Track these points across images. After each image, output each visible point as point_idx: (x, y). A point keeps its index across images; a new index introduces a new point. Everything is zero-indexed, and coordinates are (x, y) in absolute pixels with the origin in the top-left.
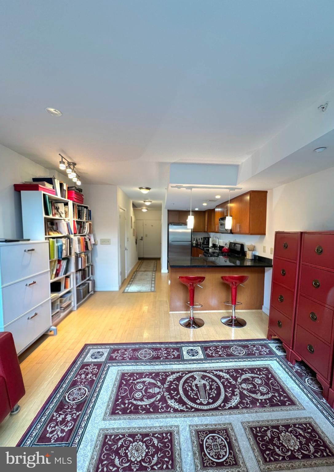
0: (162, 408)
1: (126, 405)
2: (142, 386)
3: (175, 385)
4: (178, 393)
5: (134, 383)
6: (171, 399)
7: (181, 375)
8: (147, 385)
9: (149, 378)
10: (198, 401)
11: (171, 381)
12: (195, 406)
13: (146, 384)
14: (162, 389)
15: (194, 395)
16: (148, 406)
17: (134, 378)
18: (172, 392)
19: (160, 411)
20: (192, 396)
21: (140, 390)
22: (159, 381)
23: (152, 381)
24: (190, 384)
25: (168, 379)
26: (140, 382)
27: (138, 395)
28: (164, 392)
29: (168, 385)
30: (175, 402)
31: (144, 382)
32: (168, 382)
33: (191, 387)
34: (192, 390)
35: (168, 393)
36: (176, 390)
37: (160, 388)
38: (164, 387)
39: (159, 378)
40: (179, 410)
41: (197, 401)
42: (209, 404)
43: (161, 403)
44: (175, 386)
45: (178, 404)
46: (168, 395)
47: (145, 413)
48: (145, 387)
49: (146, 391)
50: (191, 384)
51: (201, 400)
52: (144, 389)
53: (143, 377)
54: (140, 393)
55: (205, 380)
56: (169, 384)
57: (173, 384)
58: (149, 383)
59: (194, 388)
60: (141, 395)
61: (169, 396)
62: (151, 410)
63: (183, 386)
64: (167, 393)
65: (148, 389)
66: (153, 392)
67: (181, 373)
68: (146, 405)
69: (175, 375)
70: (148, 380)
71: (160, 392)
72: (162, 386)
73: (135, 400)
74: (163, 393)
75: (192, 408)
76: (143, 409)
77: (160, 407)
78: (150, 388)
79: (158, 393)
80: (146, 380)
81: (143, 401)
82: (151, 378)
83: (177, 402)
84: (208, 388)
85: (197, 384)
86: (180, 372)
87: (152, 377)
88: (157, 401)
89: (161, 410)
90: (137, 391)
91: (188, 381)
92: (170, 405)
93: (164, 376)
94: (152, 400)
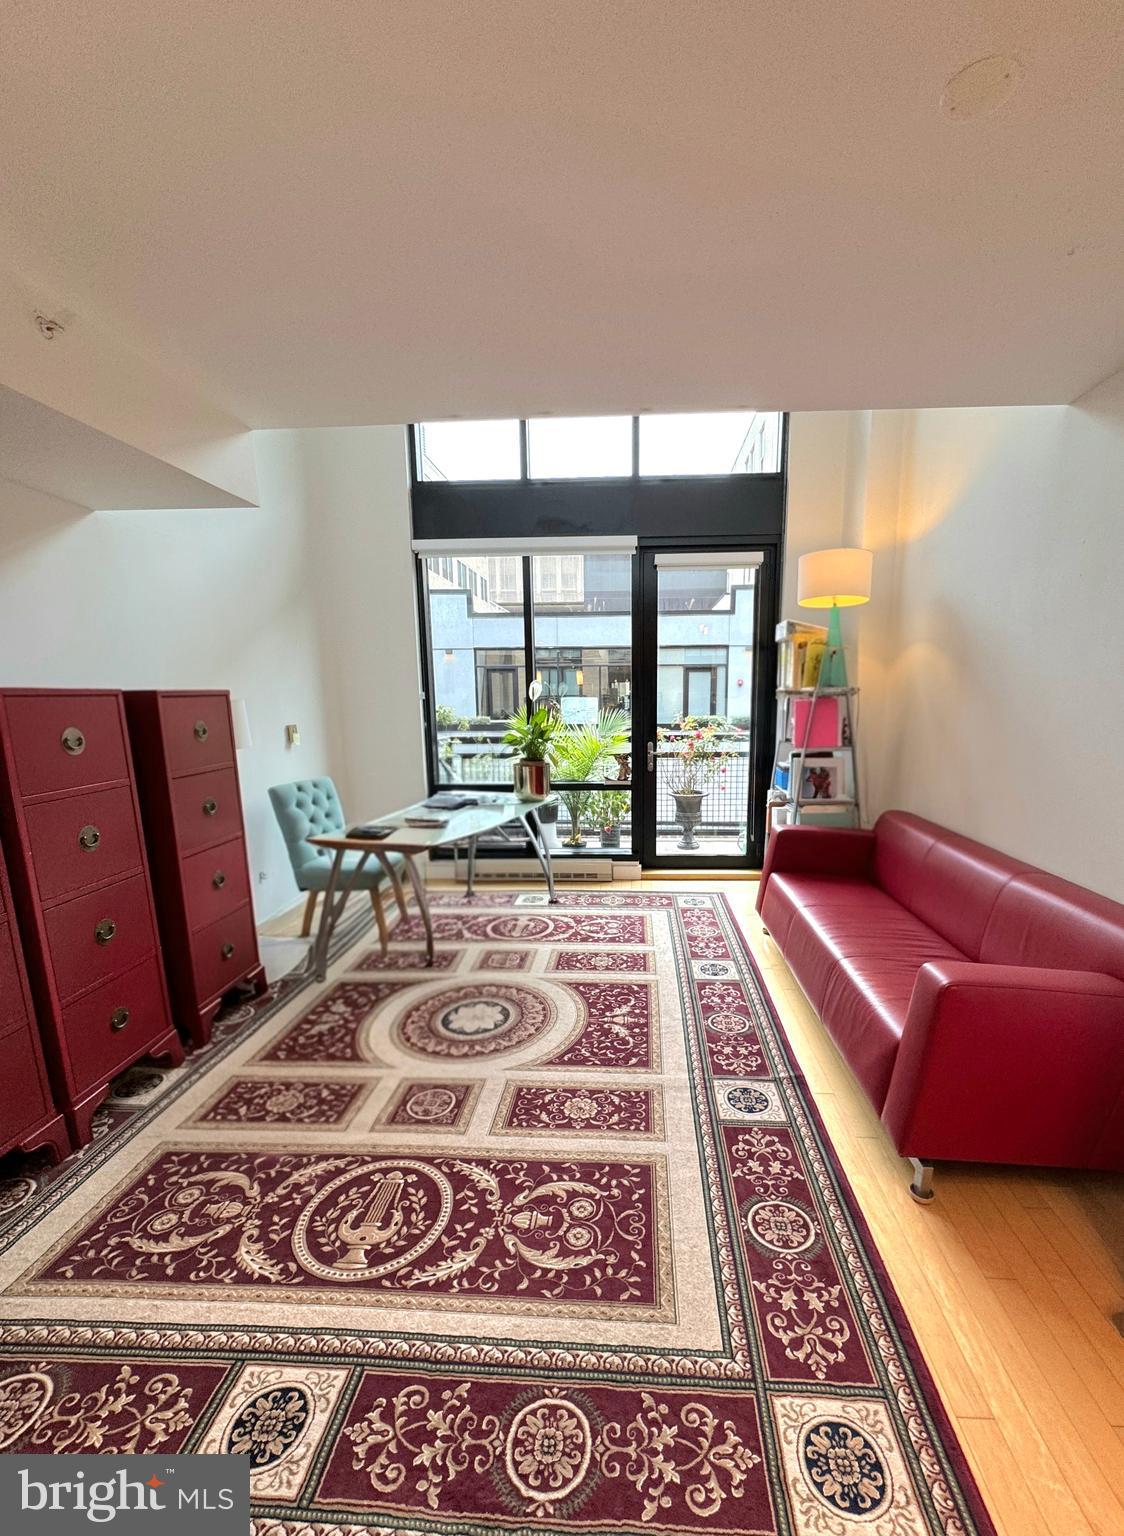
0: (516, 1171)
1: (614, 1183)
2: (570, 1235)
3: (456, 1231)
4: (457, 1204)
5: (601, 1253)
6: (484, 1191)
7: (416, 1271)
8: (552, 1240)
9: (546, 1271)
10: (413, 1178)
11: (466, 1248)
12: (427, 1169)
13: (555, 1245)
14: (505, 1223)
15: (413, 1195)
16: (555, 1177)
17: (603, 1271)
18: (475, 1210)
19: (525, 1165)
20: (421, 1193)
21: (577, 1222)
22: (508, 1251)
23: (531, 1255)
24: (405, 1229)
25: (470, 1259)
26: (577, 1254)
27: (583, 1209)
28: (501, 1211)
29: (481, 1235)
30: (478, 1182)
31: (564, 1253)
32: (477, 1245)
33: (407, 1222)
34: (408, 1211)
35: (489, 1206)
36: (458, 1216)
37: (511, 1226)
38: (496, 1227)
39: (505, 1264)
40: (474, 1164)
41: (416, 1179)
42: (385, 1171)
43: (518, 1182)
44: (458, 1227)
45: (470, 1175)
46: (490, 1203)
47: (564, 1163)
48: (561, 1233)
49: (558, 1220)
50: (398, 1233)
51: (403, 1181)
52: (566, 1225)
53: (565, 1278)
54: (576, 1213)
55: (338, 1244)
56: (477, 1240)
57: (460, 1237)
58: (543, 1246)
59: (398, 1216)
60: (574, 1209)
61: (489, 1198)
62: (546, 1169)
63: (429, 1228)
64: (493, 1208)
65: (550, 1224)
66: (535, 1213)
67: (411, 1283)
68: (560, 1179)
69: (439, 1274)
70: (548, 1261)
71: (513, 1213)
72: (502, 1233)
73: (591, 1196)
74: (505, 1209)
75: (438, 1167)
76: (569, 1170)
77: (522, 1173)
78: (545, 1228)
79: (520, 1209)
80: (555, 1260)
81: (567, 1191)
82: (535, 1268)
83: (473, 1180)
84: (352, 1215)
85: (380, 1228)
86: (412, 1288)
87: (529, 1275)
88: (529, 1187)
89: (522, 1166)
90: (587, 1220)
91: (402, 1243)
92: (493, 1176)
93: (484, 1273)
94: (542, 1191)
